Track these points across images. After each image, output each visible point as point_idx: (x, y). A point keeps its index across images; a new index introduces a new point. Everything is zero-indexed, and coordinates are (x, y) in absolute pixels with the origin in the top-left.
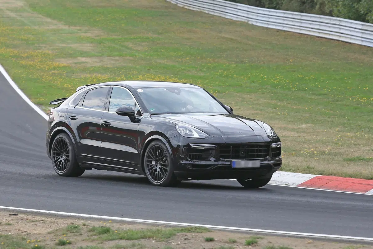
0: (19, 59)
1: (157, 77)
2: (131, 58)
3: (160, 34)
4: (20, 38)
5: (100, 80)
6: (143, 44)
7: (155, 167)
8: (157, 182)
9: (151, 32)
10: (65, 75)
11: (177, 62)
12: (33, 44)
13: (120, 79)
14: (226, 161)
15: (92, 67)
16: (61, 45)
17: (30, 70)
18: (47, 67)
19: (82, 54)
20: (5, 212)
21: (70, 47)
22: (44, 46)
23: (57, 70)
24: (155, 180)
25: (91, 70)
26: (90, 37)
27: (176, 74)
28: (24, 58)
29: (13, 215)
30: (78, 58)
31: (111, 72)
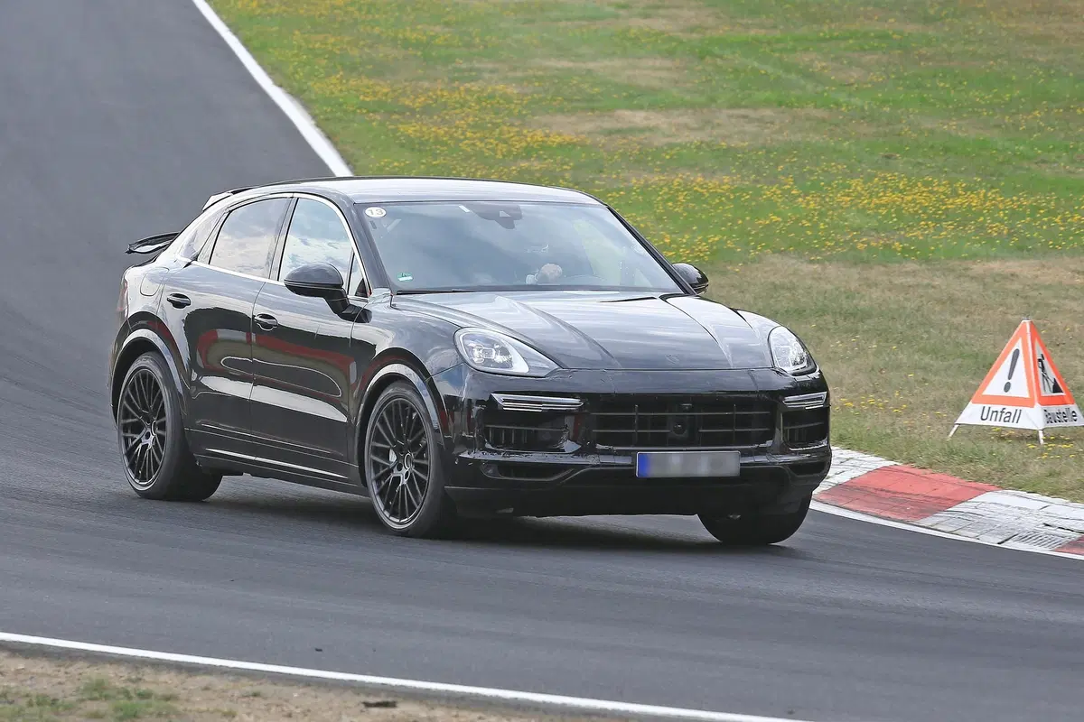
0: (395, 117)
1: (919, 184)
2: (820, 113)
3: (927, 20)
4: (400, 36)
5: (702, 194)
6: (867, 58)
7: (395, 470)
8: (398, 521)
9: (897, 14)
10: (567, 176)
11: (998, 126)
12: (449, 59)
13: (779, 192)
14: (615, 455)
15: (671, 146)
16: (552, 63)
17: (435, 156)
18: (503, 147)
19: (630, 97)
20: (348, 695)
21: (589, 71)
22: (490, 66)
23: (539, 158)
24: (394, 514)
25: (668, 157)
26: (662, 33)
27: (992, 175)
28: (413, 112)
29: (378, 705)
30: (619, 112)
31: (744, 164)
